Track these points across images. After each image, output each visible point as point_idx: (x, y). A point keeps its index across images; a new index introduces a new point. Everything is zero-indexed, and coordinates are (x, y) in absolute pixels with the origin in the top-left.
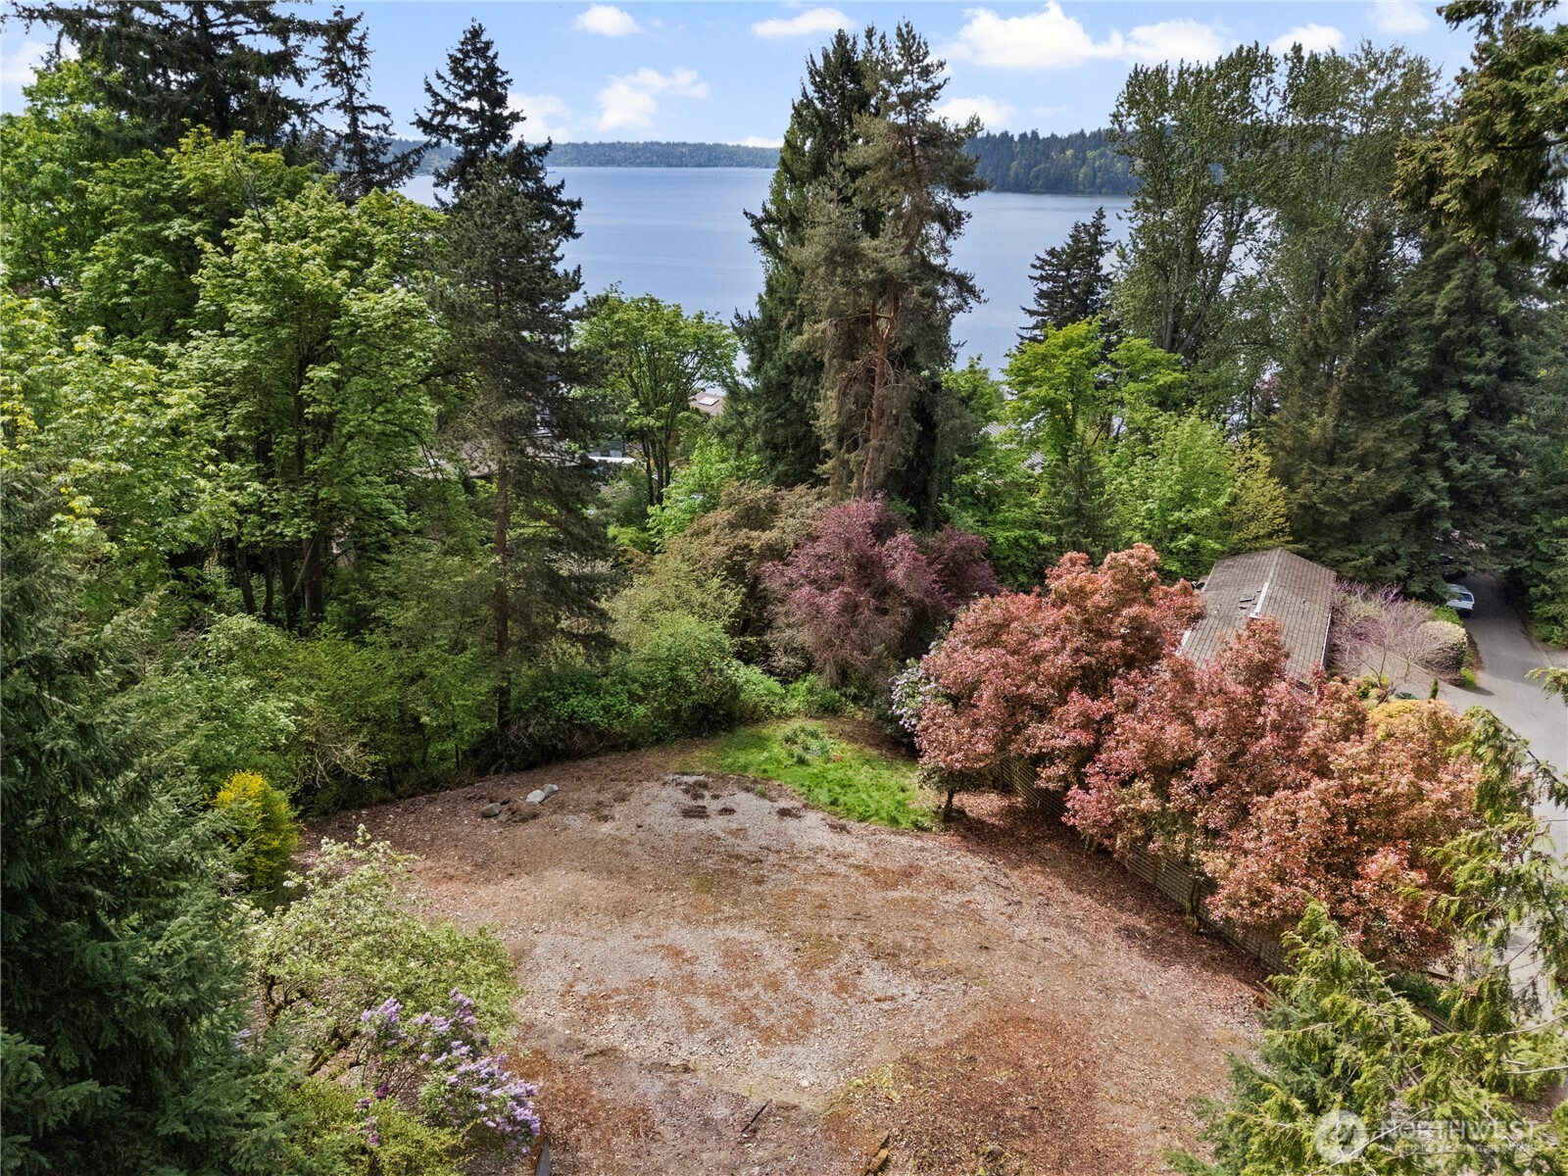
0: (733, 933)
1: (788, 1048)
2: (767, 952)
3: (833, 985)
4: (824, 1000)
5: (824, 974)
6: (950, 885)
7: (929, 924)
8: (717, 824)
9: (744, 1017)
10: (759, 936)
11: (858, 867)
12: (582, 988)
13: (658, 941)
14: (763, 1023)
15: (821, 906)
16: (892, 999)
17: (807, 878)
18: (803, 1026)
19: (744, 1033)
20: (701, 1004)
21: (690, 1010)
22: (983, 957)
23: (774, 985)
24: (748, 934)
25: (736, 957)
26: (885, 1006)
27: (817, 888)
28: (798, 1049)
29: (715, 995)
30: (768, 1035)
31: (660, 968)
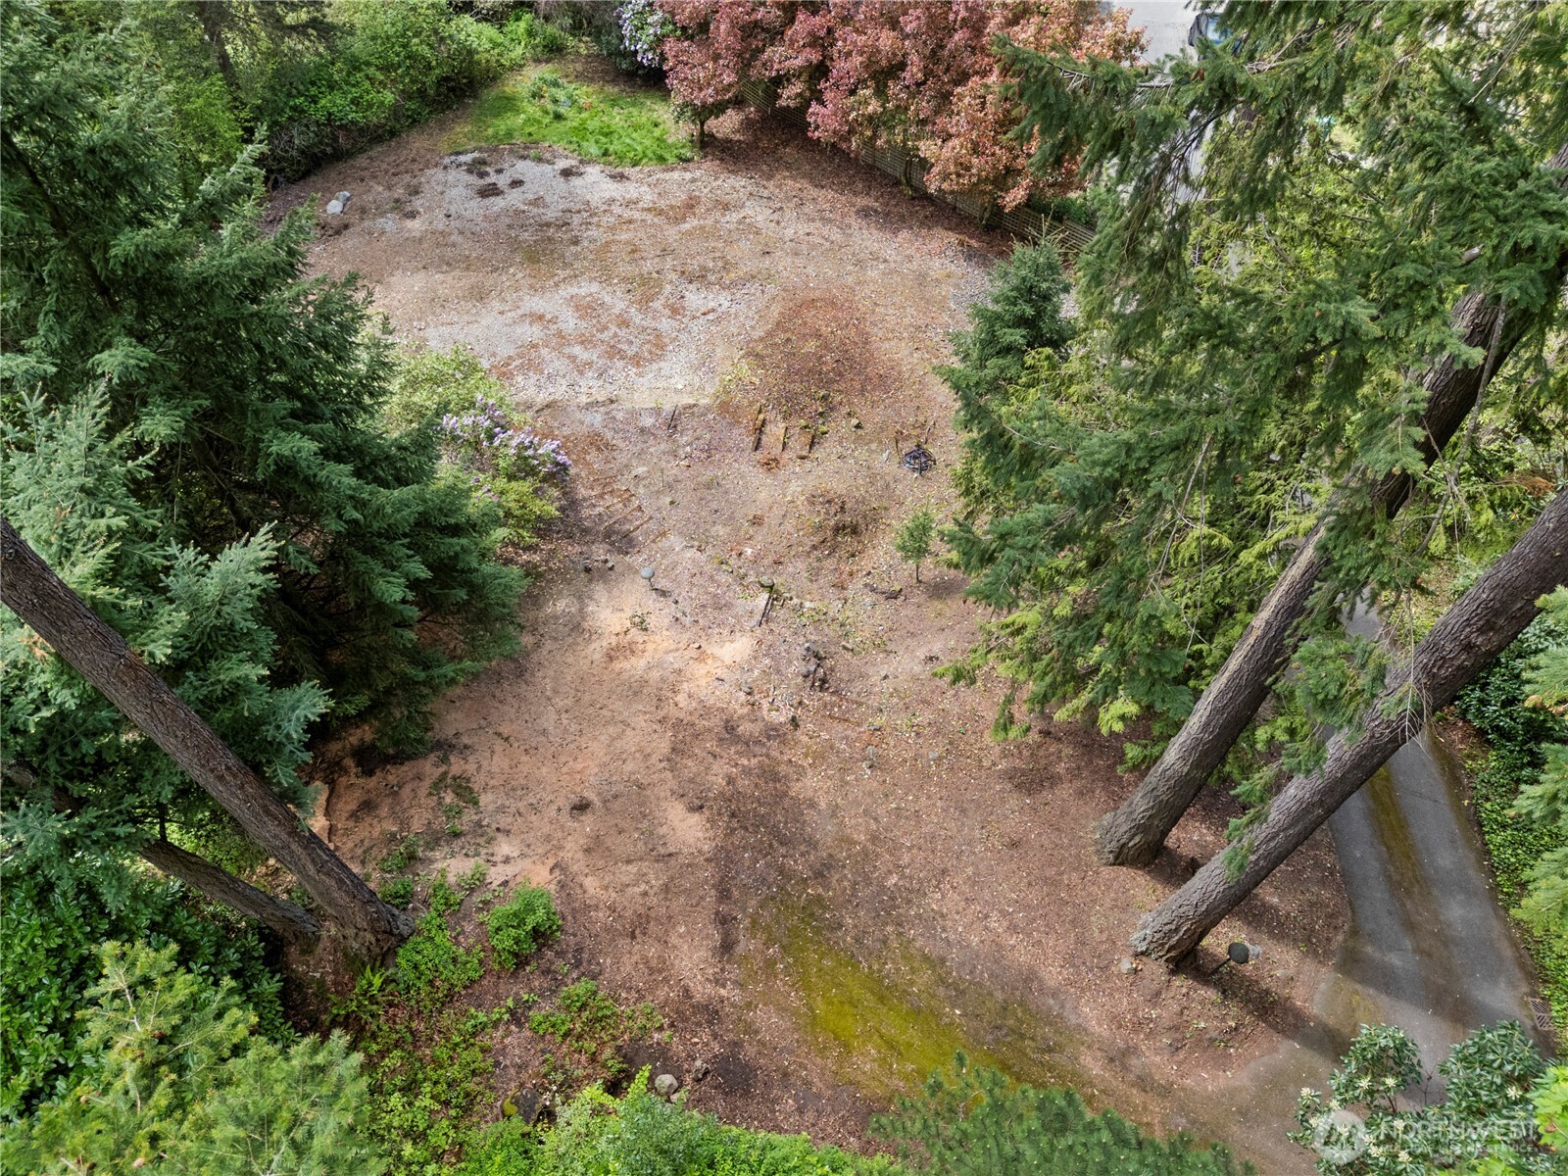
0: (574, 290)
1: (655, 366)
2: (607, 299)
3: (667, 312)
4: (665, 324)
5: (657, 304)
6: (726, 207)
7: (720, 245)
8: (514, 199)
9: (613, 352)
10: (595, 287)
11: (649, 210)
13: (520, 312)
14: (630, 353)
15: (633, 251)
16: (713, 310)
17: (612, 229)
18: (659, 347)
19: (620, 364)
20: (577, 350)
21: (573, 358)
22: (767, 261)
23: (625, 323)
24: (586, 288)
25: (586, 309)
26: (710, 317)
27: (624, 237)
28: (662, 364)
29: (585, 342)
30: (637, 360)
31: (533, 332)
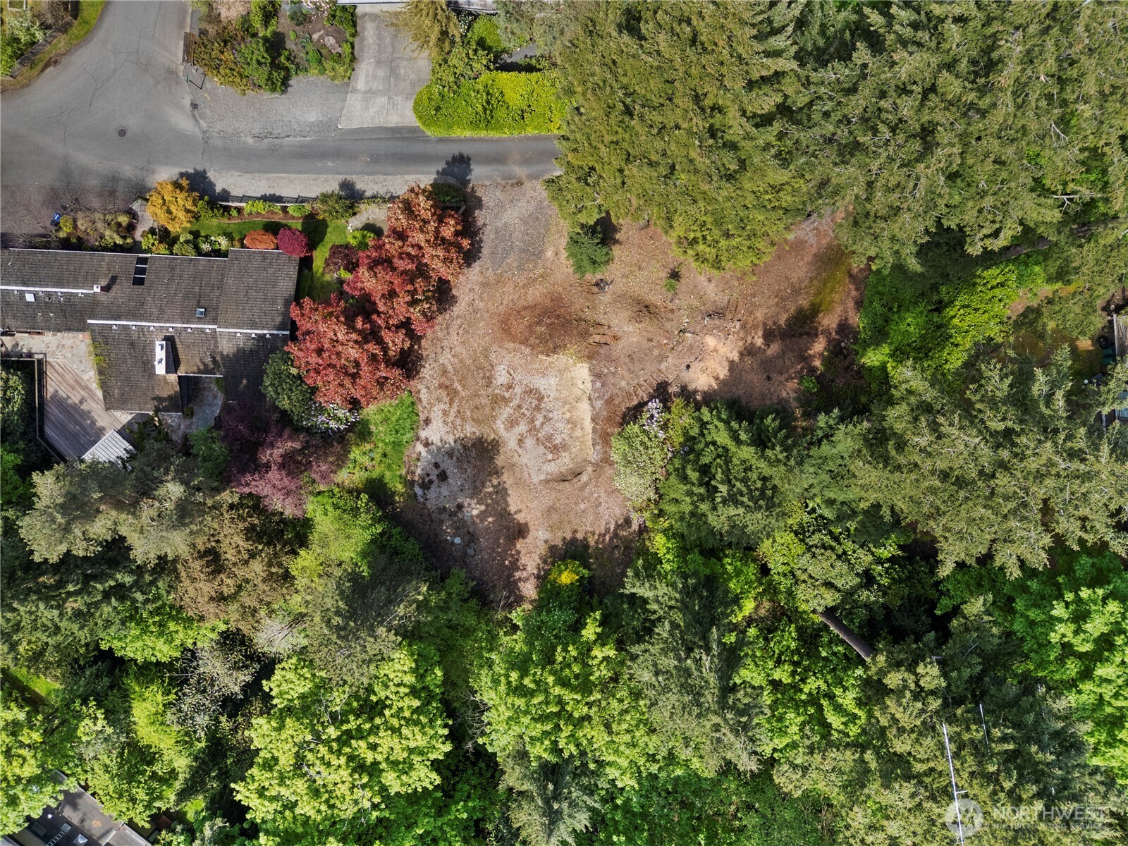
0: (502, 430)
2: (505, 415)
3: (511, 390)
4: (518, 390)
5: (507, 395)
8: (448, 465)
9: (538, 408)
10: (499, 422)
11: (450, 405)
12: (550, 457)
13: (518, 449)
14: (537, 402)
15: (477, 408)
16: (508, 371)
17: (464, 419)
18: (531, 391)
19: (543, 405)
20: (538, 422)
23: (520, 407)
24: (500, 425)
25: (512, 423)
26: (512, 372)
27: (468, 413)
29: (532, 421)
30: (541, 399)
31: (530, 442)
